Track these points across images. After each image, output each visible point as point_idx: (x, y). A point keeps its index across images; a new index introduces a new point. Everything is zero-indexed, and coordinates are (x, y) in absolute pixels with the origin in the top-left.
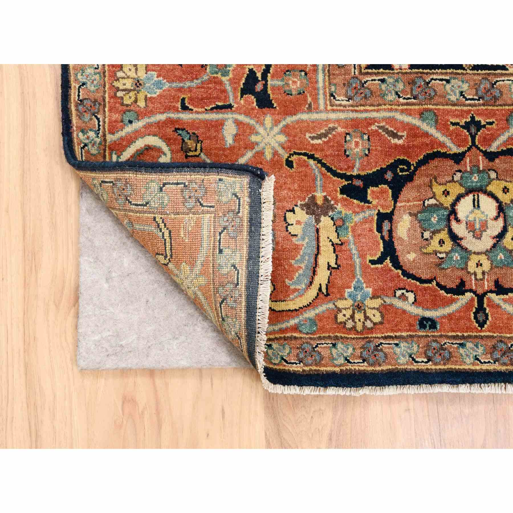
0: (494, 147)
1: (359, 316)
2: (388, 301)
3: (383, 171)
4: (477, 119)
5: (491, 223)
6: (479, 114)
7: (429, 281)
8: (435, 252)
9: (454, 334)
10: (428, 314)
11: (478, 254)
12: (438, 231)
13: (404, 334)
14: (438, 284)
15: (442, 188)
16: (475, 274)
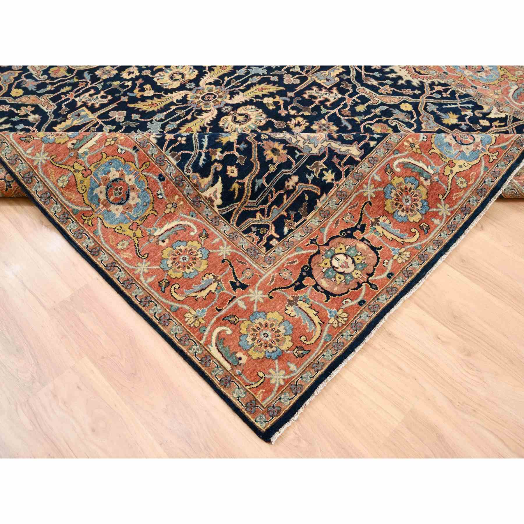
0: (325, 242)
1: (340, 319)
2: (344, 307)
3: (301, 275)
4: (312, 239)
5: (347, 261)
6: (312, 237)
7: (348, 291)
8: (341, 282)
9: (372, 298)
10: (359, 300)
11: (353, 271)
12: (335, 275)
13: (359, 312)
14: (352, 289)
15: (323, 264)
16: (359, 277)
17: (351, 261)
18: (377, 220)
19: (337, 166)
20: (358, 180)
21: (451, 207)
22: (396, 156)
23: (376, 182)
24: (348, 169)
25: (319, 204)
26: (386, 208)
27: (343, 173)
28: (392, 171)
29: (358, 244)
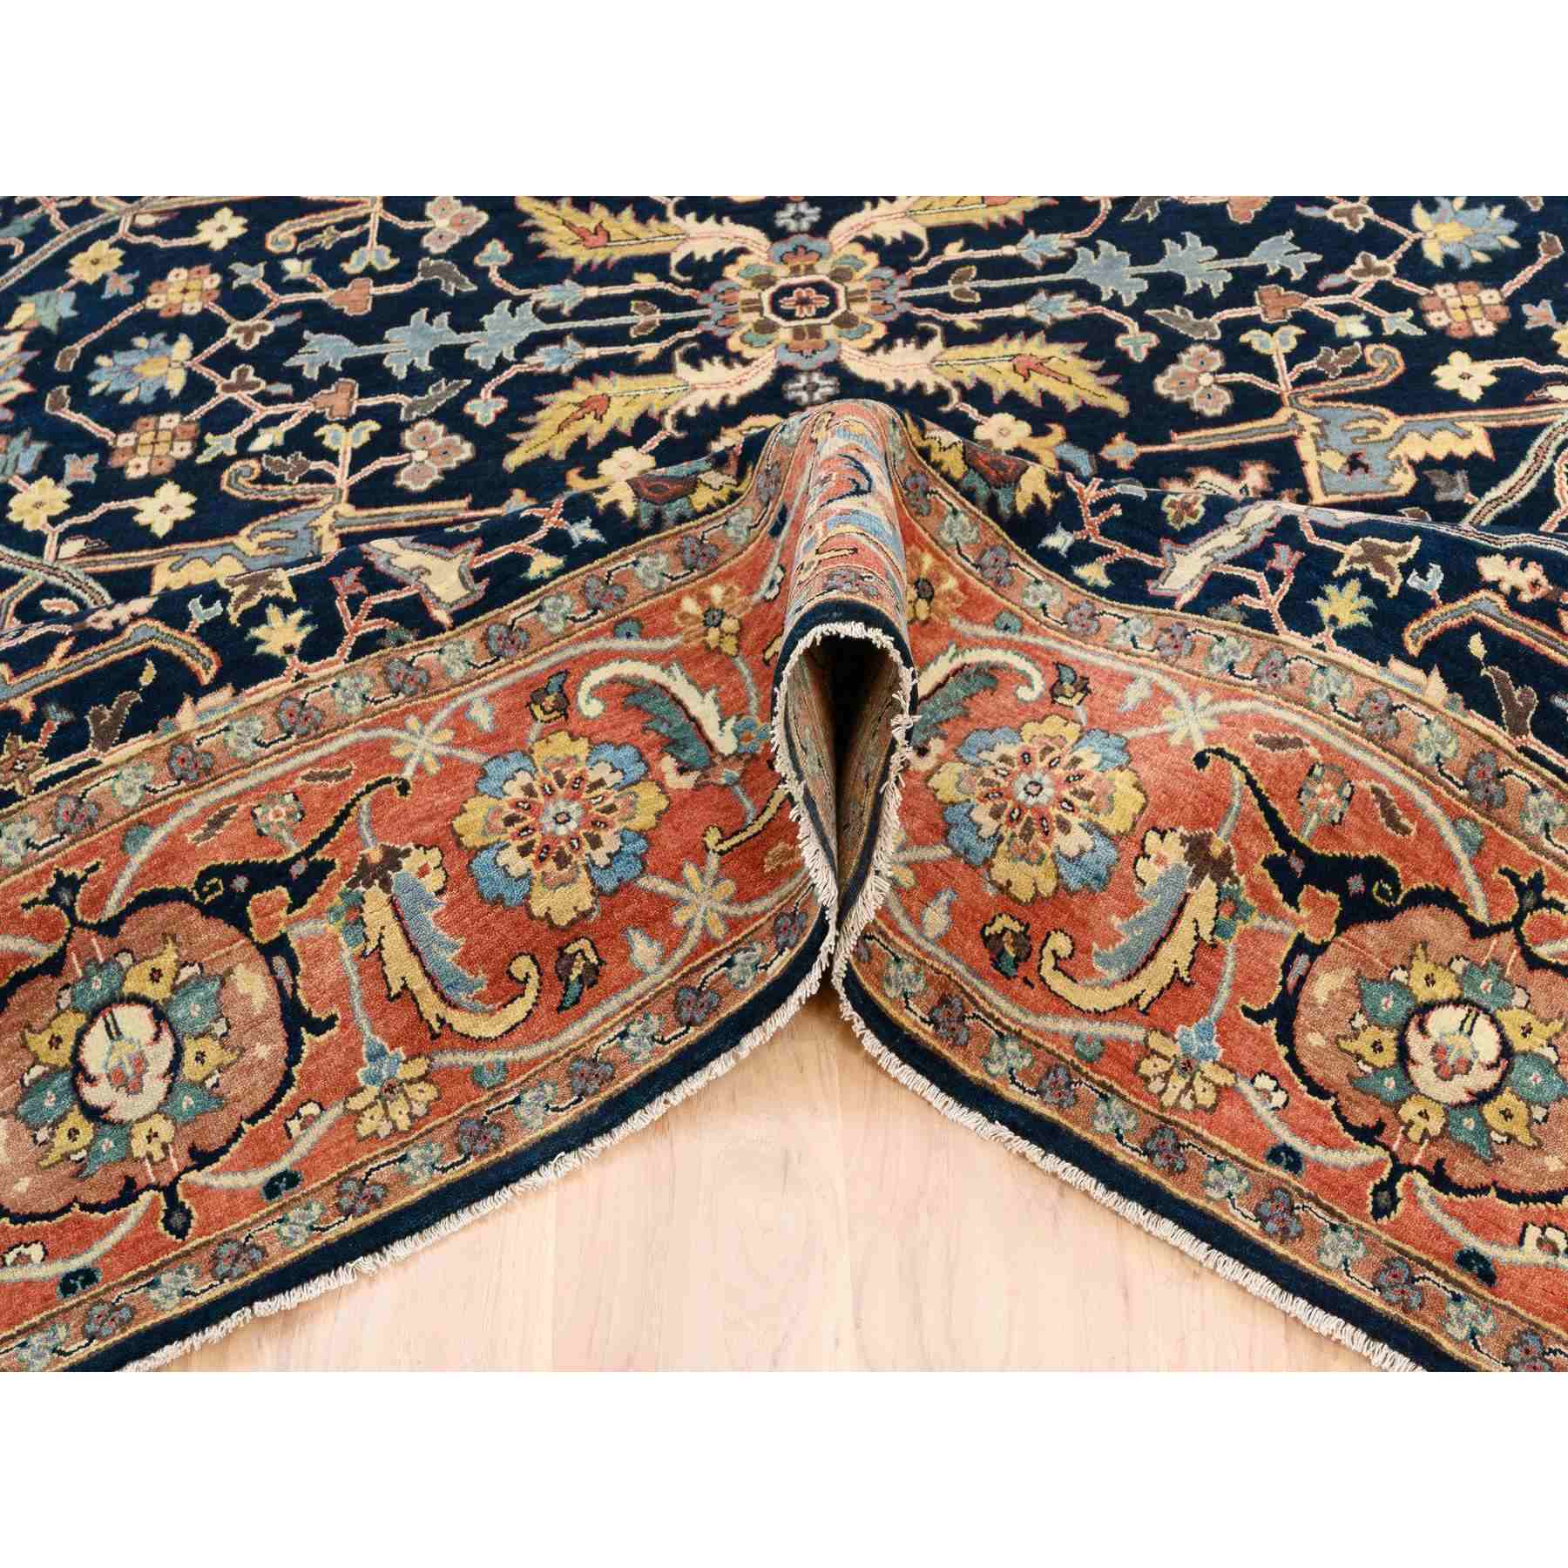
0: (112, 908)
4: (67, 873)
5: (149, 1053)
6: (67, 865)
7: (66, 1210)
8: (66, 1156)
9: (132, 1273)
10: (75, 1264)
11: (145, 1118)
12: (63, 1118)
14: (84, 1207)
15: (45, 1037)
16: (150, 1156)
17: (167, 1057)
18: (392, 859)
19: (341, 605)
20: (396, 692)
21: (741, 897)
22: (620, 644)
23: (470, 730)
24: (381, 633)
25: (186, 717)
26: (458, 823)
27: (349, 642)
28: (564, 706)
29: (240, 970)
